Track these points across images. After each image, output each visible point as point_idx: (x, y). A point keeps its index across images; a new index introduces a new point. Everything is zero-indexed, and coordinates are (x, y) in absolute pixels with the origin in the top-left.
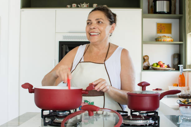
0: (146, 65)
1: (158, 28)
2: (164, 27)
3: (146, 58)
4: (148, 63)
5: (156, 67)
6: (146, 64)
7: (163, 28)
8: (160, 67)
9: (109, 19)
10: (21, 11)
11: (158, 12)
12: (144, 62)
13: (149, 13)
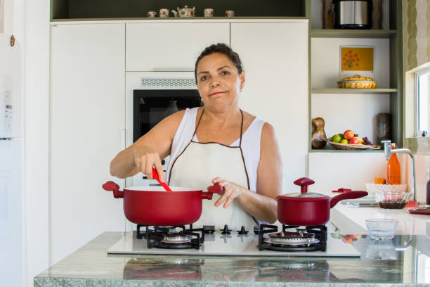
0: (319, 139)
1: (343, 59)
2: (356, 55)
3: (317, 123)
4: (322, 134)
5: (340, 142)
6: (318, 136)
7: (356, 58)
8: (348, 143)
10: (51, 26)
11: (343, 25)
12: (313, 133)
13: (324, 27)
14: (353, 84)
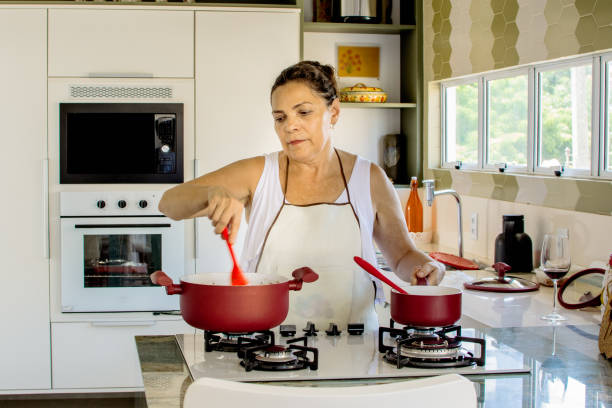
1: (341, 61)
9: (323, 94)
11: (344, 18)
13: (315, 20)
14: (358, 97)
